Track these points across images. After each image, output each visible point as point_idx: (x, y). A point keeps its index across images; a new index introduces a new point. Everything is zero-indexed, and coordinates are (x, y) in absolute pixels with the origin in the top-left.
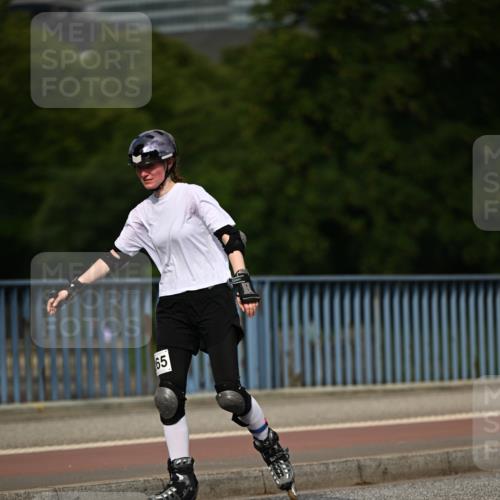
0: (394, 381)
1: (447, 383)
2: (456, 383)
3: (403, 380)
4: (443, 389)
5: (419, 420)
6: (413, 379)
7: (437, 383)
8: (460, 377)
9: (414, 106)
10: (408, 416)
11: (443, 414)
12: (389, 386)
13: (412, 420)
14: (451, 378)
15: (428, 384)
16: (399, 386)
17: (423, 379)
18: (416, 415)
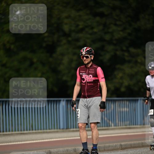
0: (6, 131)
1: (23, 132)
2: (26, 132)
3: (9, 131)
4: (21, 134)
5: (14, 143)
6: (12, 131)
7: (20, 132)
8: (27, 130)
9: (12, 47)
10: (11, 142)
11: (21, 141)
12: (5, 133)
13: (12, 143)
14: (24, 130)
15: (17, 132)
16: (8, 133)
17: (15, 131)
18: (13, 142)
